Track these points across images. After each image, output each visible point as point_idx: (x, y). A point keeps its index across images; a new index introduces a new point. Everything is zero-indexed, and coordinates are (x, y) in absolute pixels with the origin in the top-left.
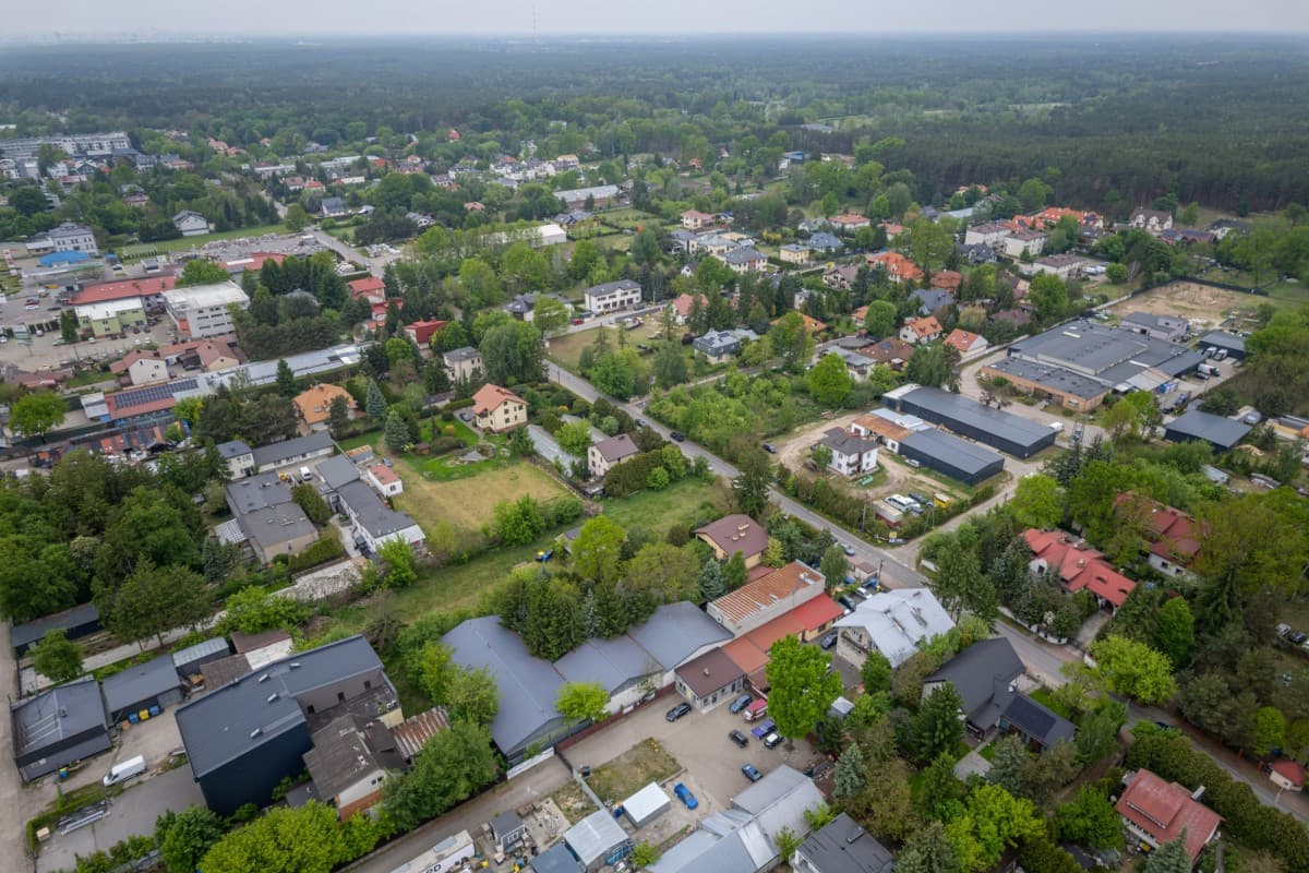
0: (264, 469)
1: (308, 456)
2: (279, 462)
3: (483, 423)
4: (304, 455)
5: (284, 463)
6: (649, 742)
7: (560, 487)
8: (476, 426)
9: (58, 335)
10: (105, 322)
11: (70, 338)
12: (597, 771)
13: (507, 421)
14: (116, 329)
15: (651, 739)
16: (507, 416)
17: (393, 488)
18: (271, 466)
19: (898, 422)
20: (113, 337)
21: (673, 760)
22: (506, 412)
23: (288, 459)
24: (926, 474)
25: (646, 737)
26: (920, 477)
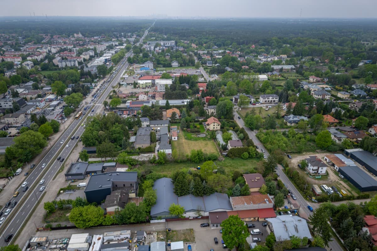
0: (151, 126)
1: (162, 125)
2: (155, 125)
3: (208, 127)
4: (161, 125)
5: (156, 126)
6: (191, 230)
7: (217, 150)
8: (206, 127)
9: (133, 86)
10: (142, 84)
11: (135, 87)
12: (173, 231)
13: (214, 128)
14: (144, 87)
15: (192, 229)
16: (214, 127)
17: (175, 138)
18: (153, 126)
19: (343, 160)
20: (143, 88)
21: (194, 238)
22: (214, 125)
23: (157, 125)
24: (345, 182)
25: (191, 228)
26: (342, 182)
